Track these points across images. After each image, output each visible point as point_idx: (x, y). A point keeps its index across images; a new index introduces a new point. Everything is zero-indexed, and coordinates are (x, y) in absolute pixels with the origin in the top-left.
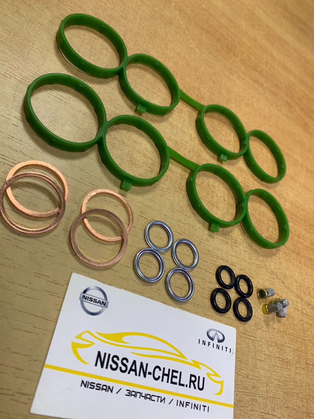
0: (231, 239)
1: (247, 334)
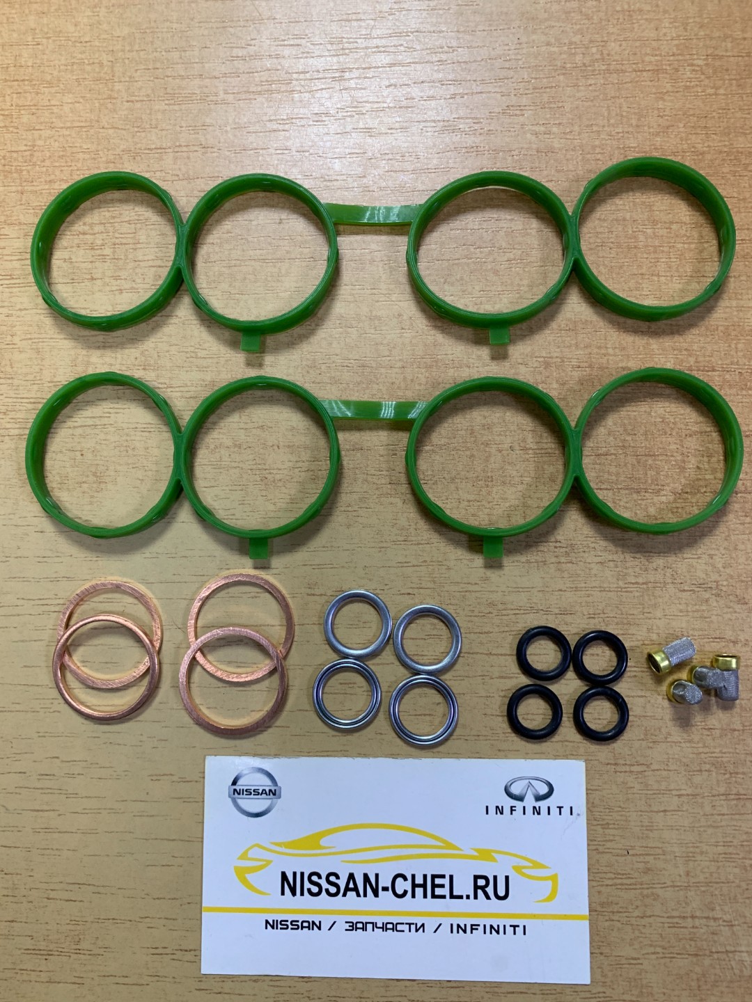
0: (556, 547)
1: (622, 762)
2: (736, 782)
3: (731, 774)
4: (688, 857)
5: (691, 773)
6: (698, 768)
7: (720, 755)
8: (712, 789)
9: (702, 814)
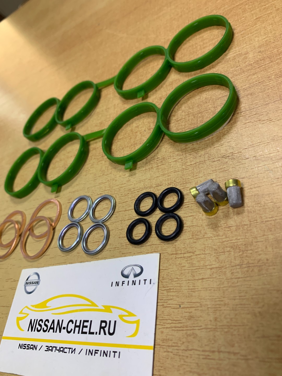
0: (157, 161)
1: (180, 252)
2: (247, 256)
3: (243, 251)
4: (216, 308)
5: (218, 254)
6: (222, 251)
7: (236, 241)
8: (231, 262)
9: (225, 279)
